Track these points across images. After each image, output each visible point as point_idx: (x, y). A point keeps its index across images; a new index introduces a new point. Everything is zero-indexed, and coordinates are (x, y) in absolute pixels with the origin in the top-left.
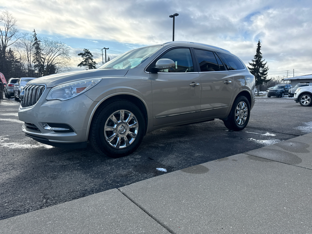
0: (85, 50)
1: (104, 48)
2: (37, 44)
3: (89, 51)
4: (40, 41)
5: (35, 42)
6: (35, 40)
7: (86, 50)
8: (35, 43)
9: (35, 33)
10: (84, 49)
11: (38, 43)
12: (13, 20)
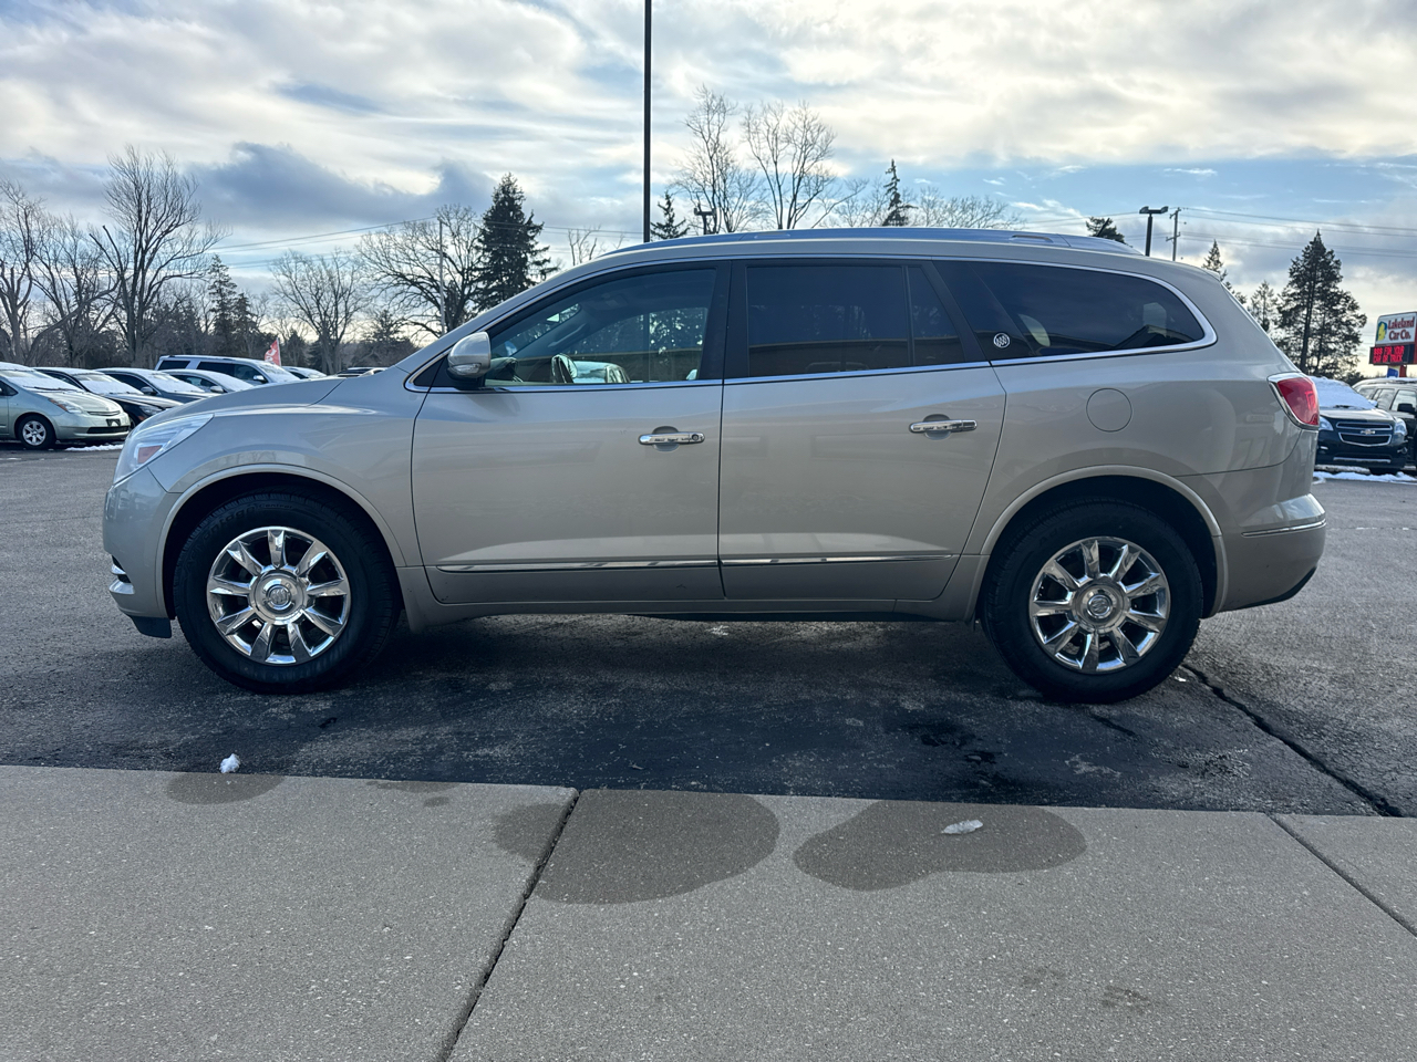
0: (1092, 224)
1: (1145, 210)
2: (896, 219)
3: (1111, 226)
4: (908, 207)
5: (891, 211)
6: (891, 205)
7: (1099, 222)
8: (890, 218)
9: (895, 177)
10: (1092, 220)
11: (902, 214)
12: (822, 135)
